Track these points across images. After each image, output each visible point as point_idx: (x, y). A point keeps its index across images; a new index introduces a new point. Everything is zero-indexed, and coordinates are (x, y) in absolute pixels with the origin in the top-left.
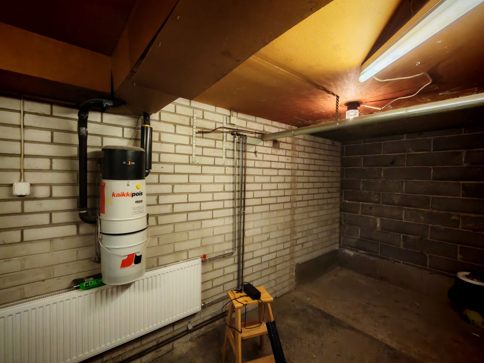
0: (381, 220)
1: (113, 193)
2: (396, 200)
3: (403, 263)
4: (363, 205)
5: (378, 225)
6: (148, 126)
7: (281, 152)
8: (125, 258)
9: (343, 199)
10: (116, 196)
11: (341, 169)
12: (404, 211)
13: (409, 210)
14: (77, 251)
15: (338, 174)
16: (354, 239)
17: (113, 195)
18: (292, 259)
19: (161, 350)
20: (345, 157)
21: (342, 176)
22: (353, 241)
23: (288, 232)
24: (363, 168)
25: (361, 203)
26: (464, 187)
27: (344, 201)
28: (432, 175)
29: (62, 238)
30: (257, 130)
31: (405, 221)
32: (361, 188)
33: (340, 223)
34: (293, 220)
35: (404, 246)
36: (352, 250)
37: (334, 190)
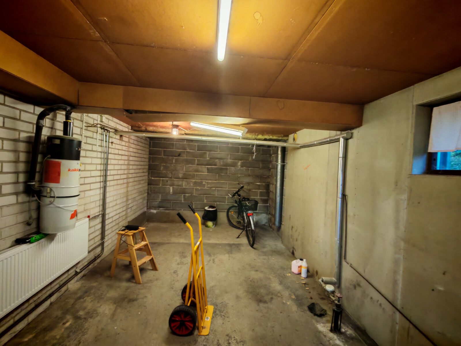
0: (173, 188)
1: (69, 169)
2: (181, 175)
3: (183, 210)
4: (163, 180)
5: (171, 191)
6: (70, 121)
7: (123, 143)
8: (73, 212)
9: (150, 177)
10: (71, 171)
11: (149, 156)
12: (184, 182)
13: (187, 181)
14: (17, 216)
15: (147, 160)
16: (157, 202)
17: (69, 170)
18: (126, 218)
19: (61, 291)
20: (151, 149)
21: (149, 162)
22: (156, 203)
23: (125, 199)
24: (164, 157)
25: (162, 179)
26: (208, 169)
27: (151, 178)
28: (196, 163)
29: (8, 206)
30: (113, 127)
31: (185, 187)
32: (162, 169)
33: (148, 193)
34: (127, 191)
35: (184, 200)
36: (155, 209)
37: (145, 170)
